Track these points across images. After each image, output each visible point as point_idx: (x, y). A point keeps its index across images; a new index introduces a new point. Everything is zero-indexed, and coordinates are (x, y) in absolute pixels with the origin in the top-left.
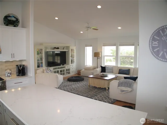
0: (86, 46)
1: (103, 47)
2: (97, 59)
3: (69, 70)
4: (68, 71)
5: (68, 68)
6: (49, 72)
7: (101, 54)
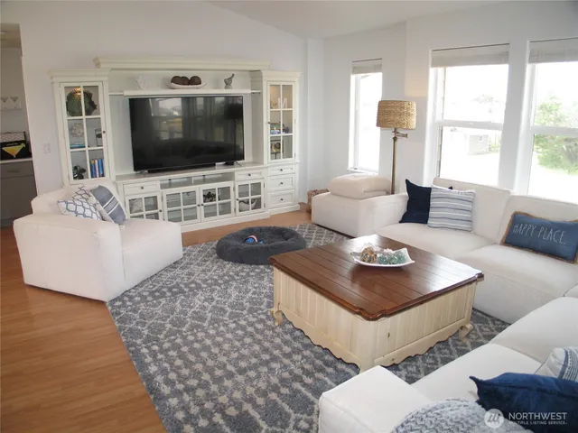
0: (357, 70)
1: (432, 71)
2: (395, 139)
3: (257, 188)
4: (250, 197)
5: (250, 182)
6: (88, 213)
7: (415, 113)
